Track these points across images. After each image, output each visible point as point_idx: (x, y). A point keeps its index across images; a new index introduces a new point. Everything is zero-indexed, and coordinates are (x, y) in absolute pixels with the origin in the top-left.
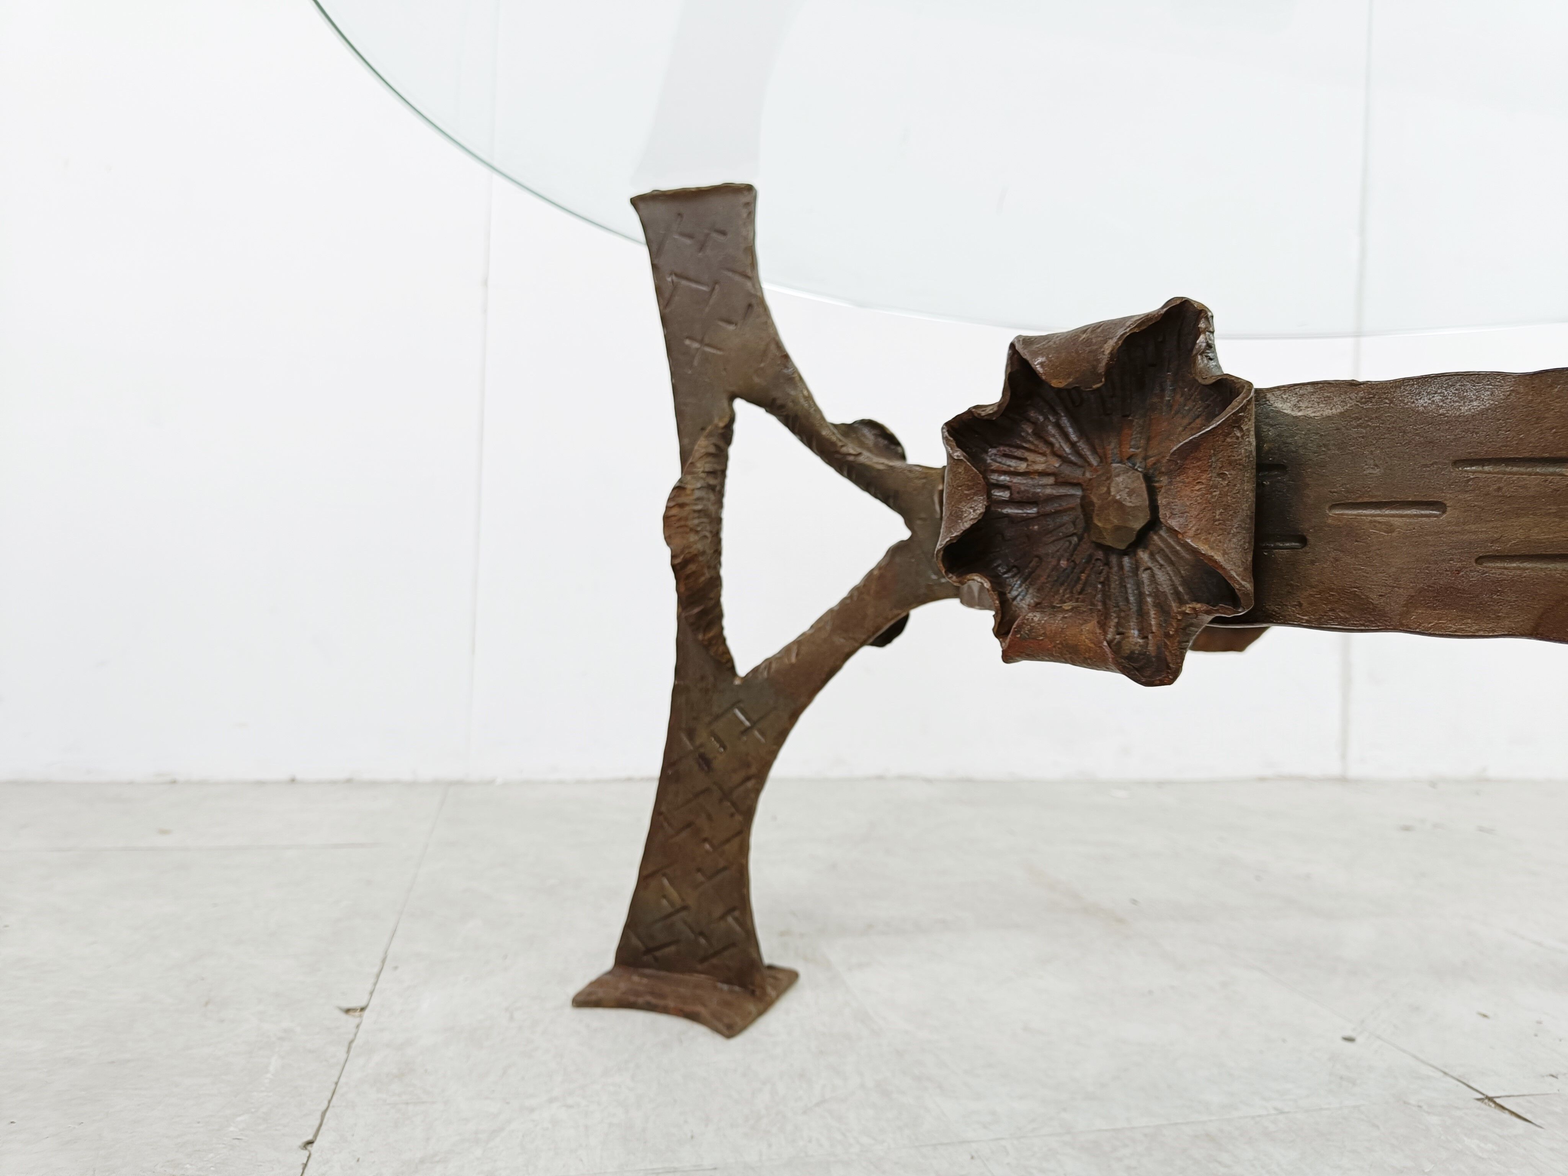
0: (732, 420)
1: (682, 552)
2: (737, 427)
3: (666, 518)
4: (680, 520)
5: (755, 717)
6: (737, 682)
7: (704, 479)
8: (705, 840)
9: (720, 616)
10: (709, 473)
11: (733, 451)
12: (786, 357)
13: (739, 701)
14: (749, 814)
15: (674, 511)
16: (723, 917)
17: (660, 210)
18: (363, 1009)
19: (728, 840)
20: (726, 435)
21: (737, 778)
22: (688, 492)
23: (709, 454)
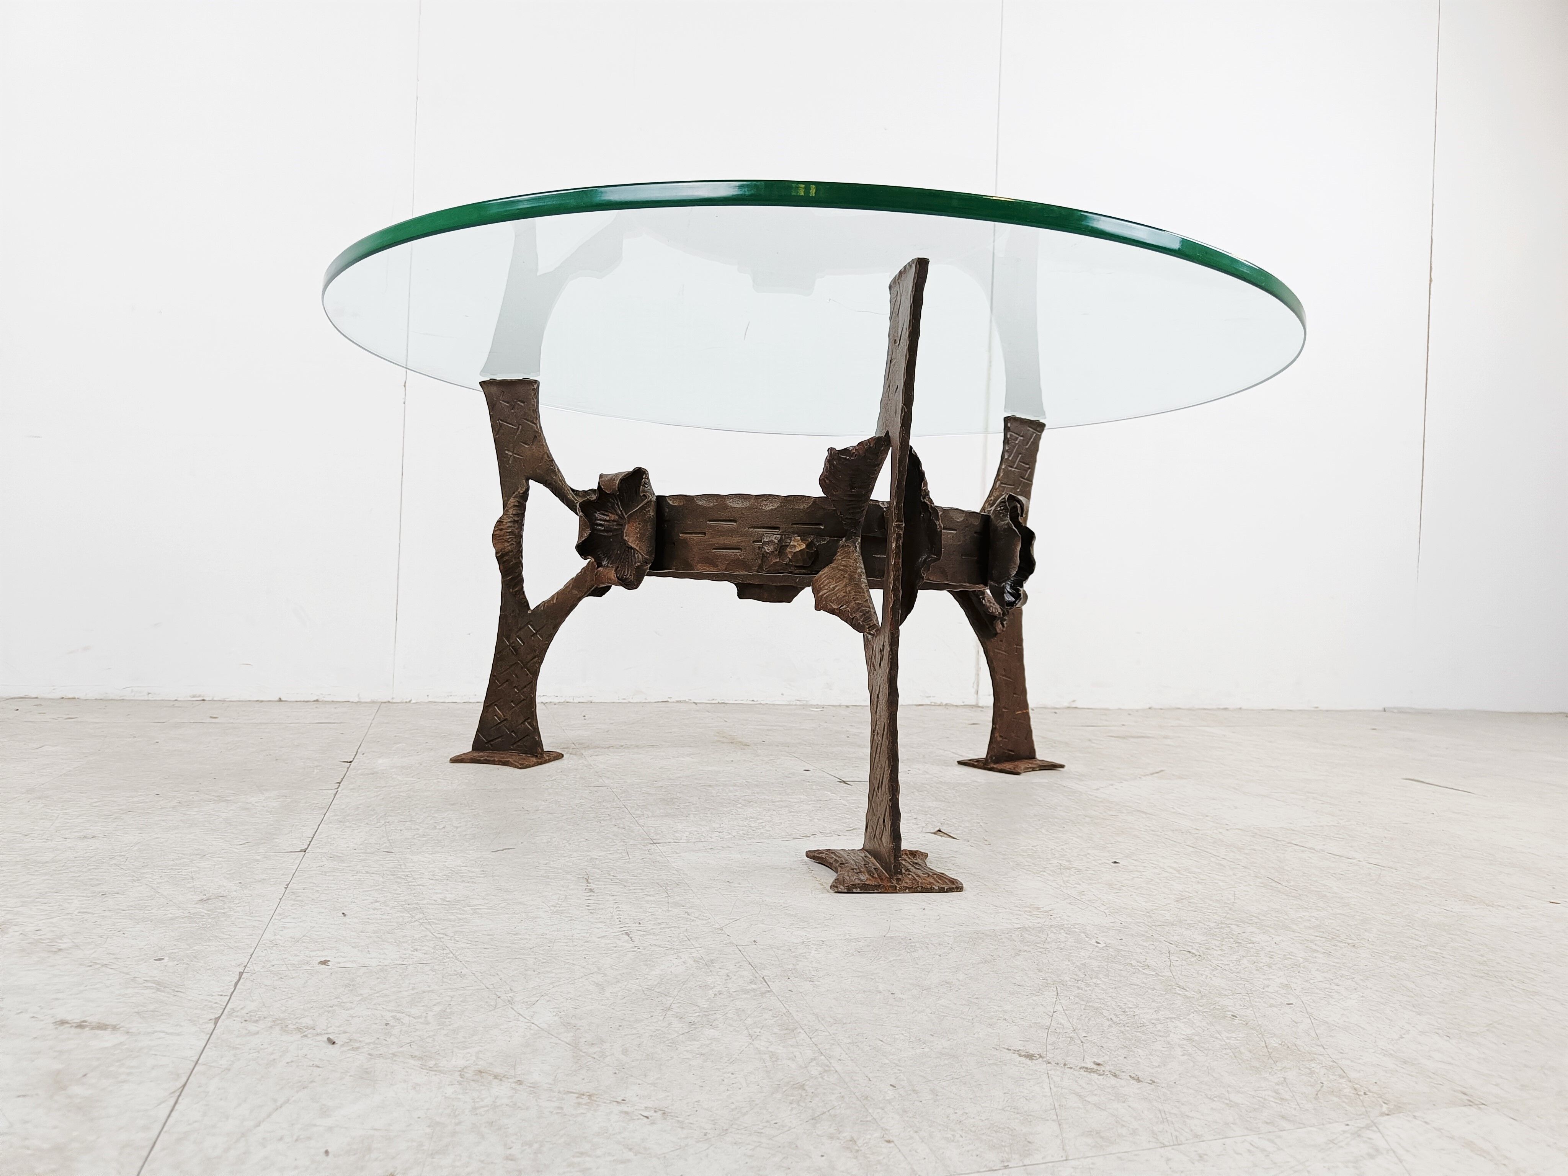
0: (528, 489)
1: (501, 550)
2: (530, 492)
3: (493, 535)
4: (500, 536)
5: (538, 629)
6: (529, 612)
7: (512, 517)
8: (515, 687)
9: (522, 580)
10: (514, 515)
11: (528, 504)
12: (553, 460)
13: (531, 621)
14: (536, 674)
15: (497, 532)
16: (523, 723)
17: (494, 389)
18: (351, 762)
19: (525, 687)
20: (525, 496)
21: (530, 657)
22: (504, 523)
23: (515, 506)
